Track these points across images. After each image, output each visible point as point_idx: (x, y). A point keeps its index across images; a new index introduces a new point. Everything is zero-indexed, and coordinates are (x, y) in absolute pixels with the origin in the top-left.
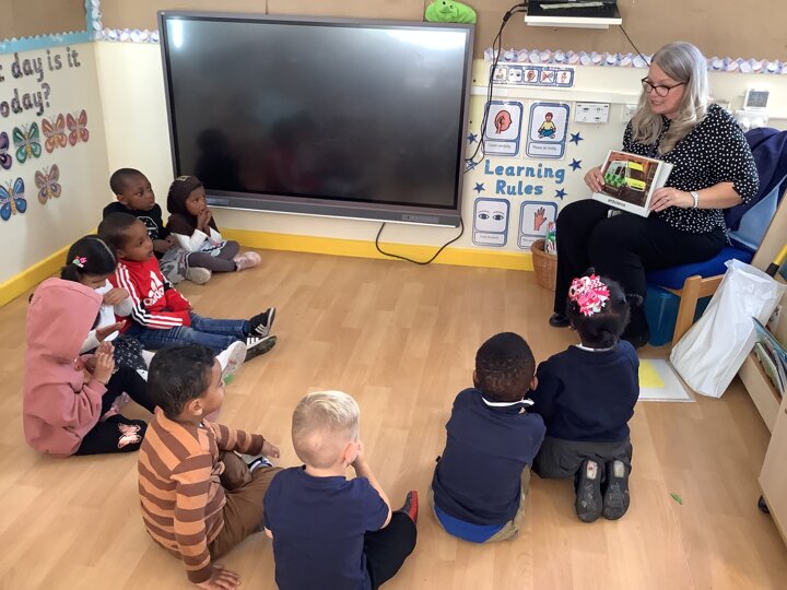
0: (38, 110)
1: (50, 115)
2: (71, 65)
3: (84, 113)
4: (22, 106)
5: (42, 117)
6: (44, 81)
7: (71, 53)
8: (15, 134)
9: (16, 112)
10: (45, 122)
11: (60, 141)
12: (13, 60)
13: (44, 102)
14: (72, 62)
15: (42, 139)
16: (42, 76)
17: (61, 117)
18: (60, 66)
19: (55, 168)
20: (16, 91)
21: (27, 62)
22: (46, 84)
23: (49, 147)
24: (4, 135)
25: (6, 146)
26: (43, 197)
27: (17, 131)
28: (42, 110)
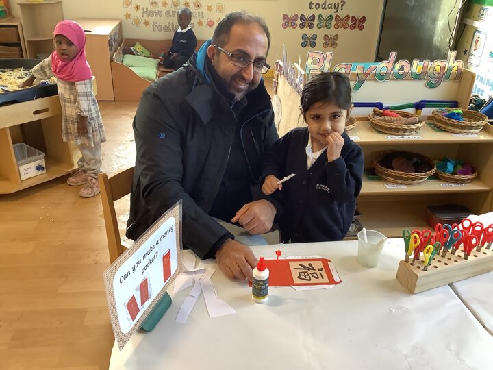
0: (335, 10)
1: (342, 14)
3: (364, 18)
4: (327, 7)
8: (319, 17)
9: (323, 8)
10: (337, 16)
11: (343, 26)
13: (340, 8)
15: (334, 22)
17: (348, 16)
19: (337, 36)
20: (325, 1)
22: (343, 2)
23: (336, 26)
24: (313, 16)
25: (313, 20)
26: (326, 45)
27: (320, 16)
28: (337, 11)
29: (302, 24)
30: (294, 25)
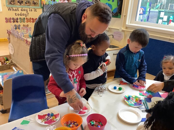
0: (26, 16)
1: (28, 17)
2: (34, 11)
4: (22, 15)
5: (26, 17)
6: (28, 12)
7: (35, 9)
9: (20, 15)
10: (26, 18)
12: (22, 8)
13: (27, 15)
14: (35, 10)
16: (27, 12)
17: (31, 18)
18: (32, 11)
20: (21, 13)
21: (24, 9)
22: (28, 13)
23: (27, 22)
27: (20, 18)
29: (14, 21)
30: (10, 22)
